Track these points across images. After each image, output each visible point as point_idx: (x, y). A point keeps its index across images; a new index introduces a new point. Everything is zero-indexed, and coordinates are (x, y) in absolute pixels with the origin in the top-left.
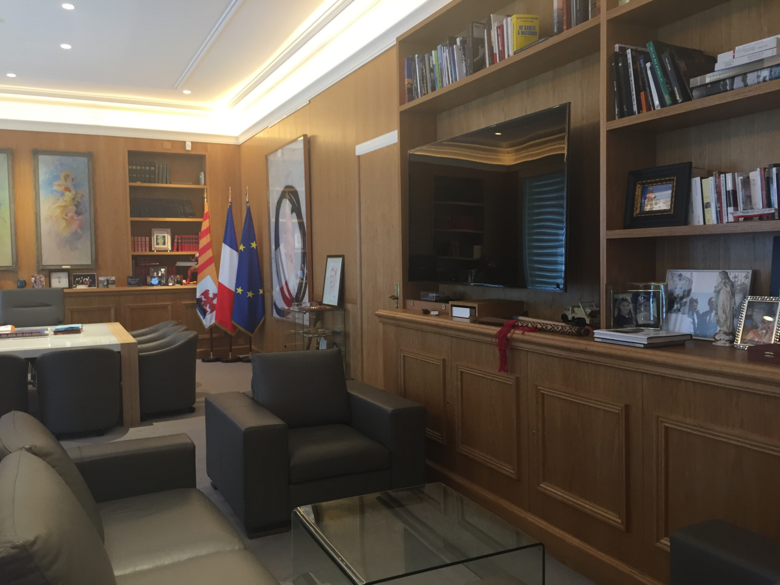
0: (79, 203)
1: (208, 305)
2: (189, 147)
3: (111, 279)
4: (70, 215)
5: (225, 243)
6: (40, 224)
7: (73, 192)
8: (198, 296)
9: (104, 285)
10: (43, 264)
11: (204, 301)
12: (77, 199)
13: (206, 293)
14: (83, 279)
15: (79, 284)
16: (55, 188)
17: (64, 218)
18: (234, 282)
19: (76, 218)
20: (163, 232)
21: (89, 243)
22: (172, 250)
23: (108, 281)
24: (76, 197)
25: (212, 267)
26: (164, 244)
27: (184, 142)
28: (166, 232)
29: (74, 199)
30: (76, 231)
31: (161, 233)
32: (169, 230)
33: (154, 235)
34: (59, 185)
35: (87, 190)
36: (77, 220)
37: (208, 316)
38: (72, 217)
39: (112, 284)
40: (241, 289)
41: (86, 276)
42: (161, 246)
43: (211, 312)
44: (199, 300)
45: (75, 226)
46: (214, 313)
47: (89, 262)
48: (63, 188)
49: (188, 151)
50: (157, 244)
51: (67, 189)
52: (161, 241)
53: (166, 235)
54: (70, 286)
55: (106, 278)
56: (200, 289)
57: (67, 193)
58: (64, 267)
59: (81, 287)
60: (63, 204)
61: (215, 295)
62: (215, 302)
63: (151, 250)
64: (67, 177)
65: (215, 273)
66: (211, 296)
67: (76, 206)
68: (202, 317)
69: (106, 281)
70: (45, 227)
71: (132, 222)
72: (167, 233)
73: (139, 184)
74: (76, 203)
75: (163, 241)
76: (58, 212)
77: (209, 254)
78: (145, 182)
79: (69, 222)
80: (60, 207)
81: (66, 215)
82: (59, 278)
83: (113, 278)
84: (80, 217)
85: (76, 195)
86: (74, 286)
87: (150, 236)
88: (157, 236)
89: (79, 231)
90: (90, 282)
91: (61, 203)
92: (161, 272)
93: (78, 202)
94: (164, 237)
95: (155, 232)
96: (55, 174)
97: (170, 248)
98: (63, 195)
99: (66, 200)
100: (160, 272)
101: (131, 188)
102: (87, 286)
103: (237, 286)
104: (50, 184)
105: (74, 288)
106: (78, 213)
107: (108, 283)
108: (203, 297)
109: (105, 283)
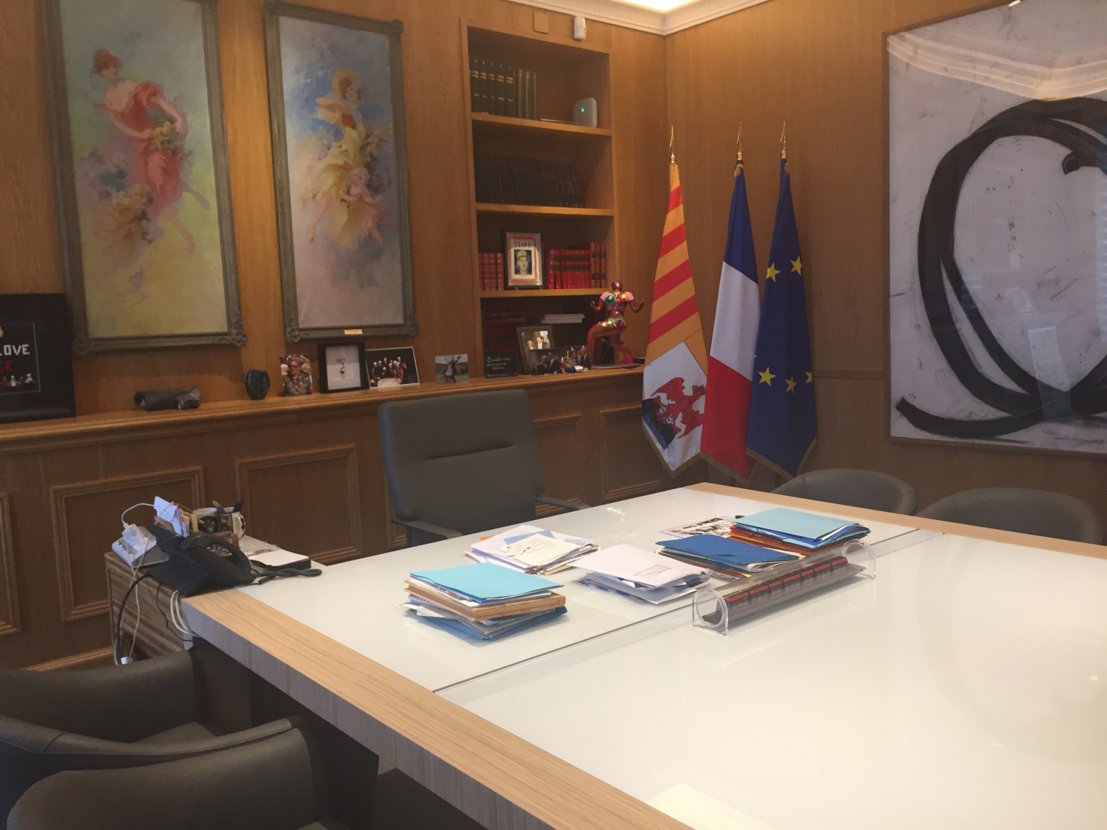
0: (374, 159)
1: (681, 415)
2: (581, 32)
3: (461, 361)
4: (355, 190)
5: (727, 262)
6: (290, 212)
7: (361, 128)
8: (647, 395)
9: (446, 377)
10: (301, 326)
11: (669, 406)
12: (369, 149)
13: (674, 387)
14: (389, 362)
15: (382, 377)
16: (321, 114)
17: (343, 200)
18: (751, 355)
19: (369, 200)
20: (527, 241)
21: (397, 268)
22: (546, 285)
23: (453, 364)
24: (369, 144)
25: (692, 323)
26: (529, 271)
27: (572, 19)
28: (532, 242)
29: (363, 148)
30: (370, 234)
31: (525, 245)
32: (538, 236)
33: (510, 248)
34: (331, 108)
35: (391, 126)
36: (370, 205)
37: (678, 442)
38: (360, 199)
39: (463, 372)
40: (771, 373)
41: (392, 355)
42: (524, 277)
43: (687, 431)
44: (654, 403)
45: (367, 223)
46: (698, 432)
47: (399, 320)
48: (337, 115)
49: (579, 40)
50: (517, 271)
51: (348, 120)
52: (523, 263)
53: (532, 249)
54: (365, 385)
55: (449, 358)
56: (654, 377)
57: (348, 131)
58: (347, 332)
59: (388, 385)
60: (340, 162)
61: (698, 391)
62: (700, 406)
63: (506, 287)
64: (346, 84)
65: (700, 337)
66: (688, 391)
67: (368, 167)
68: (659, 446)
69: (450, 366)
70: (302, 221)
71: (481, 215)
72: (535, 246)
73: (484, 116)
74: (369, 159)
75: (526, 264)
76: (329, 181)
77: (685, 291)
78: (497, 113)
79: (355, 209)
80: (333, 168)
81: (348, 192)
82: (340, 361)
83: (464, 358)
84: (379, 198)
85: (368, 136)
86: (373, 381)
87: (504, 250)
88: (516, 251)
89: (376, 234)
90: (404, 370)
91: (334, 157)
92: (542, 338)
93: (371, 156)
94: (529, 253)
95: (512, 241)
96: (320, 73)
97: (539, 283)
98: (338, 135)
99: (346, 151)
100: (538, 339)
101: (477, 125)
102: (399, 380)
103: (759, 366)
104: (309, 103)
105: (372, 388)
106: (374, 187)
107: (455, 372)
108: (663, 396)
109: (449, 373)
